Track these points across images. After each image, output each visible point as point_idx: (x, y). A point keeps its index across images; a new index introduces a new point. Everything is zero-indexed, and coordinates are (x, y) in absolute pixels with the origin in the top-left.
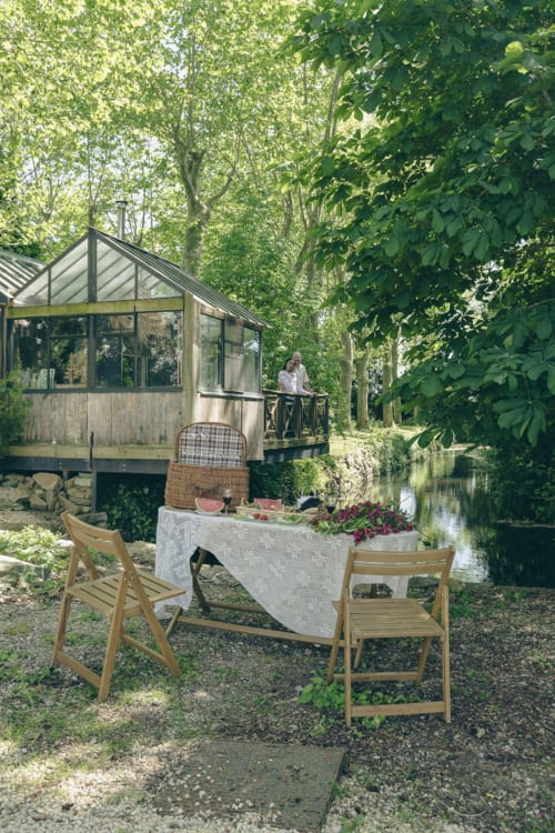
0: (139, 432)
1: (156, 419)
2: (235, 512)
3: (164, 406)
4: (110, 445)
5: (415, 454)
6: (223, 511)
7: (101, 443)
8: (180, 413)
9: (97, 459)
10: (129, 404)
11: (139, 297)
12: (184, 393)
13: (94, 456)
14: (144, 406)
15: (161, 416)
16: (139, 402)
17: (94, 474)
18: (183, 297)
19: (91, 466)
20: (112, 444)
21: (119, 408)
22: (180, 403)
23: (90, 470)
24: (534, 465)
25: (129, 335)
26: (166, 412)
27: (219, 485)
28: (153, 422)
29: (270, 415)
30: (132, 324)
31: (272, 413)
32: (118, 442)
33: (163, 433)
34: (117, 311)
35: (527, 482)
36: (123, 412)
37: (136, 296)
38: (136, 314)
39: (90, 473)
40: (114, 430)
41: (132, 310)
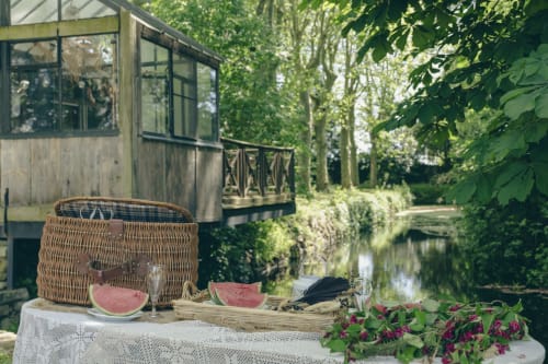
0: (65, 187)
1: (86, 170)
2: (170, 308)
3: (96, 153)
4: (30, 204)
5: (375, 216)
6: (147, 309)
7: (17, 202)
8: (116, 162)
9: (14, 223)
10: (53, 152)
11: (64, 18)
12: (121, 136)
13: (9, 219)
14: (71, 154)
15: (92, 167)
16: (65, 150)
17: (10, 241)
18: (118, 16)
19: (6, 231)
20: (31, 202)
21: (39, 158)
22: (116, 149)
23: (4, 236)
24: (528, 224)
25: (51, 65)
26: (98, 163)
27: (138, 258)
28: (82, 174)
29: (230, 168)
30: (55, 52)
31: (232, 166)
32: (39, 200)
33: (95, 189)
34: (36, 36)
35: (513, 243)
36: (45, 162)
37: (60, 16)
38: (59, 39)
39: (5, 239)
40: (33, 185)
41: (54, 34)
